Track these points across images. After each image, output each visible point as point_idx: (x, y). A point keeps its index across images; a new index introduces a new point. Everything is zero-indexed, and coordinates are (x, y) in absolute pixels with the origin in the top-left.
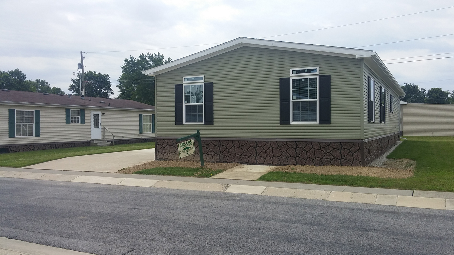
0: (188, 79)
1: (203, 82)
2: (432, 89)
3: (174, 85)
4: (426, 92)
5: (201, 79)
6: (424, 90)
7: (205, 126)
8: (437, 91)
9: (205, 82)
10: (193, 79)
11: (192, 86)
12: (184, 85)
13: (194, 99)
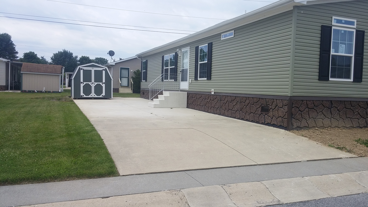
0: (339, 21)
1: (354, 28)
2: (82, 56)
3: (321, 25)
4: (78, 59)
5: (352, 23)
6: (76, 57)
7: (352, 83)
8: (86, 58)
9: (357, 29)
10: (343, 22)
11: (341, 30)
12: (333, 28)
13: (342, 48)
